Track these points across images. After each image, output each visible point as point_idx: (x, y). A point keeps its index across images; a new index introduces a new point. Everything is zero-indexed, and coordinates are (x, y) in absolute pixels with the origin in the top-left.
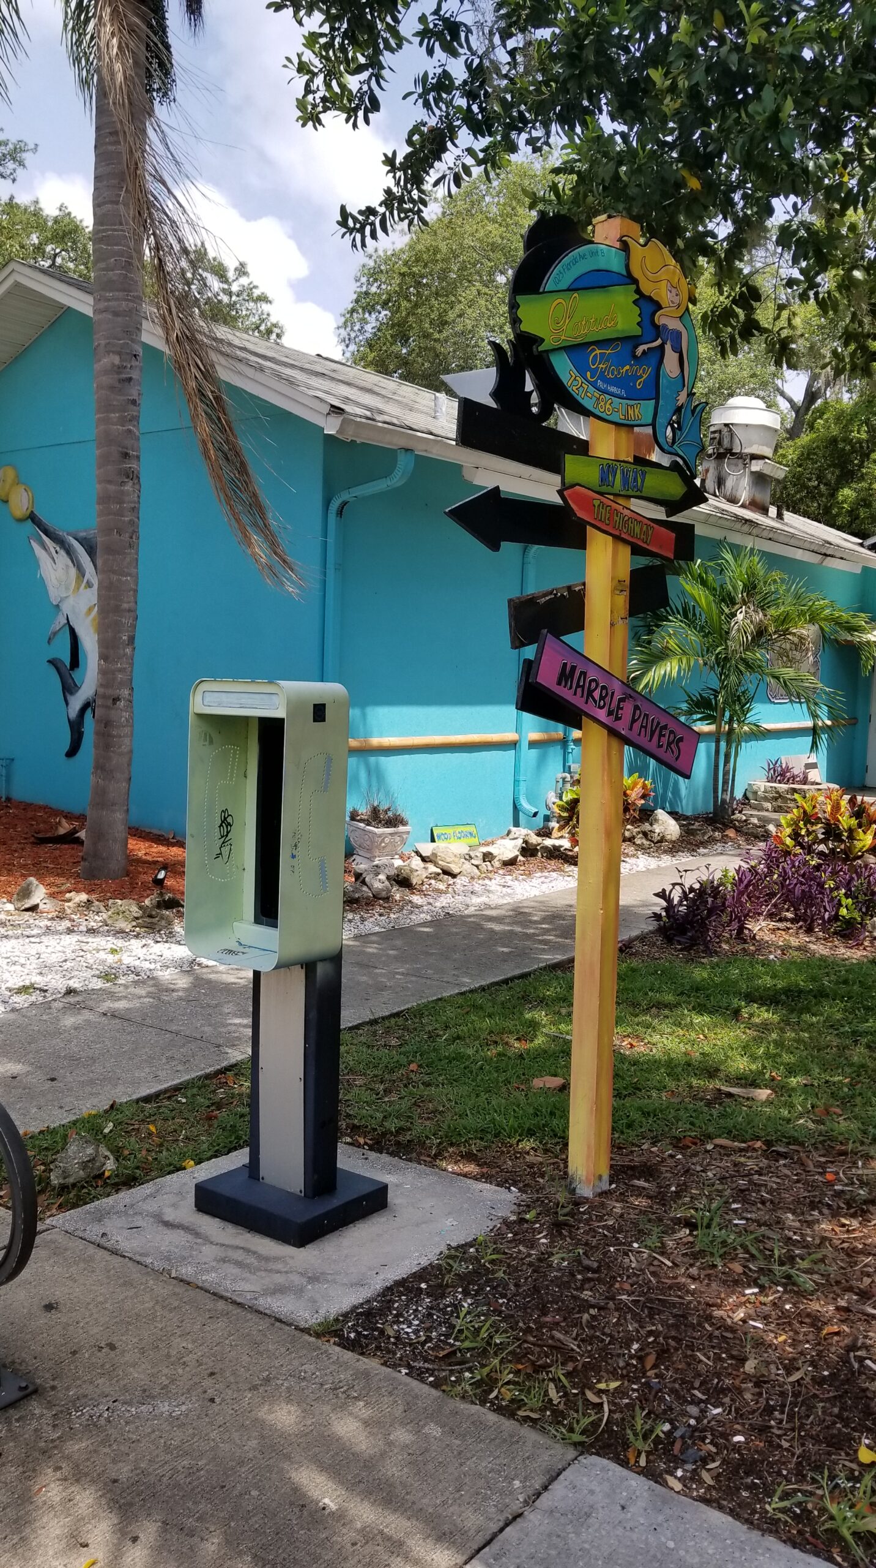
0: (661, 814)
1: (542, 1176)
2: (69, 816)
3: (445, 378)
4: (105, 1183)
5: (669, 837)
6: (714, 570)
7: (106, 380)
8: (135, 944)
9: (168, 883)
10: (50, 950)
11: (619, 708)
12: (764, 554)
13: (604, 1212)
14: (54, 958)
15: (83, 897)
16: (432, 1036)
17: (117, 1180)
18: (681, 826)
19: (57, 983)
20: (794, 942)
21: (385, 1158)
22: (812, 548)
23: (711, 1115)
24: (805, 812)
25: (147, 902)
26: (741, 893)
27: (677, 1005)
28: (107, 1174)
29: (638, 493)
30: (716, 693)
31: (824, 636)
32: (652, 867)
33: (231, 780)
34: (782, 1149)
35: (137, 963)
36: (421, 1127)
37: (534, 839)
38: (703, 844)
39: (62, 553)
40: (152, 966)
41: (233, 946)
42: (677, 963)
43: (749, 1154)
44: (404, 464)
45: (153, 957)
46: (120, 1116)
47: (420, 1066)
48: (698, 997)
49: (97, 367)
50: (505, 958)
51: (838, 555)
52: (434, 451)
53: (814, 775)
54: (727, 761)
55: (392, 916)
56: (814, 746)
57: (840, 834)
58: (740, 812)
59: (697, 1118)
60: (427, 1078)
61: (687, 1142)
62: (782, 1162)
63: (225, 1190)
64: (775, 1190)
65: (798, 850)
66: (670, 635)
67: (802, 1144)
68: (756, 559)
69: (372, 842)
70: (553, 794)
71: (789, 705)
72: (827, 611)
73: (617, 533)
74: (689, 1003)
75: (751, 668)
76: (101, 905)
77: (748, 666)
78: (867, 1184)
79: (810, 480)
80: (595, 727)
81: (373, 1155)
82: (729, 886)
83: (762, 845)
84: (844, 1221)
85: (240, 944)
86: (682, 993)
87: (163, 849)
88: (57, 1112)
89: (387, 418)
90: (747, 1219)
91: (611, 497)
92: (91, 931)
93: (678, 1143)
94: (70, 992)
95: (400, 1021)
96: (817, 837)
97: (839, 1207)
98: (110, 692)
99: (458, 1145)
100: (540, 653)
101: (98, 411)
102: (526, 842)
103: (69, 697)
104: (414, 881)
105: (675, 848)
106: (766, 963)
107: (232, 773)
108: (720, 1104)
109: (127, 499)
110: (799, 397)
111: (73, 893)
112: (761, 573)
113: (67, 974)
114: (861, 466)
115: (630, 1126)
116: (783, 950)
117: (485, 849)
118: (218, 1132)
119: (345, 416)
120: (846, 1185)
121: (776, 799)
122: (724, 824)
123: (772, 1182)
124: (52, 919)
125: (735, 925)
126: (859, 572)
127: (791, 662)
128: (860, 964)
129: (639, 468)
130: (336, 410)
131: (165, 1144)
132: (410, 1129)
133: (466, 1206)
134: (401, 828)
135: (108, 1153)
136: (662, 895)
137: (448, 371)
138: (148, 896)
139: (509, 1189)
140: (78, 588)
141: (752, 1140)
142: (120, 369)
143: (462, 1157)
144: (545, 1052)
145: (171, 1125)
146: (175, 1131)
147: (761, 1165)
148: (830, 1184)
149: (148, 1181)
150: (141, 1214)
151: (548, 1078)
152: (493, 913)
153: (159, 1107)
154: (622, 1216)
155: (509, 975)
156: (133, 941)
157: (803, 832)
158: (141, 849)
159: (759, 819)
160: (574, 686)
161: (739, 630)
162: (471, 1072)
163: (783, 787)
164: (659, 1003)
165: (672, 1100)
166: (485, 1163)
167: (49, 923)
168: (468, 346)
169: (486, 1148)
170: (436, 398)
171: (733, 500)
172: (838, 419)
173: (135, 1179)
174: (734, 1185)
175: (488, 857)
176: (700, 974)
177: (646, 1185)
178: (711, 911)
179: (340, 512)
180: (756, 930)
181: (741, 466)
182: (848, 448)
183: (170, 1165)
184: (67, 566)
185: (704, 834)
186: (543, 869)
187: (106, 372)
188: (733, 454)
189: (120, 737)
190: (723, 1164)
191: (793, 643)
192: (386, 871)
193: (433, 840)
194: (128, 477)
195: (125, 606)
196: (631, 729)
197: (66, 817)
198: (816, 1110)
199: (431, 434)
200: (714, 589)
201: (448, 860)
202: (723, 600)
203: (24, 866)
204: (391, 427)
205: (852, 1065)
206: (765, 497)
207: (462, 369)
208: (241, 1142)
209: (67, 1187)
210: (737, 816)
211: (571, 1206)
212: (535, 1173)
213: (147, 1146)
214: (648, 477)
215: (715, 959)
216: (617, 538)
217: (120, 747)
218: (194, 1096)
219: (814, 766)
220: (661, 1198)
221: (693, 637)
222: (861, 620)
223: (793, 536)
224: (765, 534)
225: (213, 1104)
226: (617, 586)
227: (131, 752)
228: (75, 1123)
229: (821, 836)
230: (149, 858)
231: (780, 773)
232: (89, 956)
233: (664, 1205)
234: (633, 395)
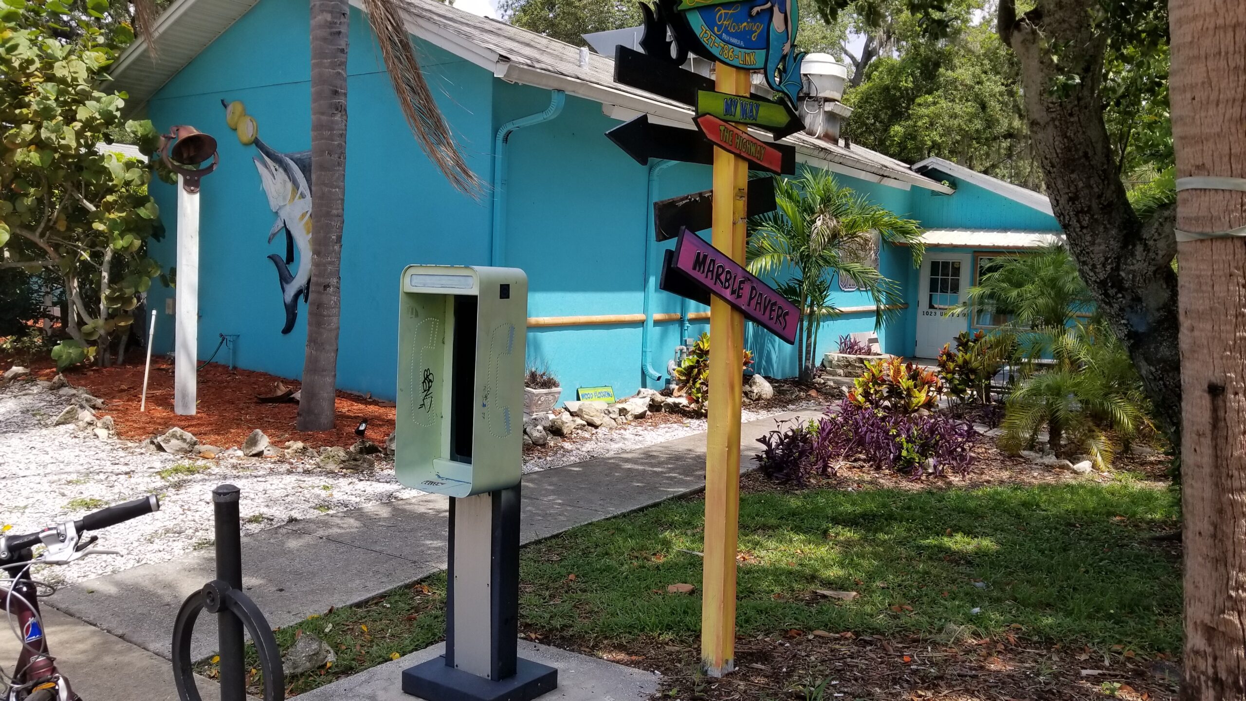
0: (758, 378)
1: (680, 661)
2: (285, 381)
3: (585, 36)
4: (328, 672)
5: (764, 396)
6: (797, 186)
7: (321, 33)
8: (343, 482)
9: (367, 433)
10: (274, 487)
11: (740, 288)
12: (837, 175)
13: (731, 689)
14: (278, 494)
15: (300, 445)
16: (586, 553)
17: (337, 670)
18: (774, 387)
19: (280, 513)
20: (867, 478)
21: (553, 649)
22: (873, 170)
23: (811, 612)
24: (873, 375)
25: (352, 448)
26: (824, 439)
27: (778, 527)
28: (329, 665)
29: (754, 121)
30: (801, 283)
31: (883, 239)
32: (752, 420)
33: (432, 345)
34: (867, 638)
35: (345, 497)
36: (581, 624)
37: (659, 398)
38: (791, 402)
39: (281, 170)
40: (358, 500)
41: (434, 478)
42: (777, 496)
43: (842, 642)
44: (557, 102)
45: (358, 492)
46: (338, 618)
47: (577, 576)
48: (795, 521)
49: (313, 22)
50: (640, 491)
51: (893, 176)
52: (580, 92)
53: (876, 348)
54: (809, 337)
55: (548, 458)
56: (878, 323)
57: (901, 393)
58: (819, 377)
59: (800, 614)
60: (583, 586)
61: (793, 633)
62: (868, 648)
63: (427, 675)
64: (865, 670)
65: (868, 405)
66: (764, 238)
67: (883, 634)
68: (831, 178)
69: (531, 400)
70: (673, 362)
71: (858, 293)
72: (886, 219)
73: (738, 152)
74: (788, 525)
75: (829, 263)
76: (314, 451)
77: (826, 261)
78: (937, 664)
79: (868, 118)
80: (721, 303)
81: (543, 647)
82: (814, 434)
83: (839, 402)
84: (920, 692)
85: (439, 477)
86: (782, 518)
87: (362, 406)
88: (286, 616)
89: (544, 66)
90: (845, 693)
91: (733, 124)
92: (307, 472)
93: (786, 634)
94: (292, 520)
95: (559, 541)
96: (882, 394)
97: (916, 683)
98: (321, 280)
99: (611, 638)
100: (679, 245)
101: (314, 58)
102: (652, 400)
103: (285, 285)
104: (565, 431)
105: (769, 405)
106: (846, 494)
107: (433, 340)
108: (817, 603)
109: (336, 127)
110: (859, 56)
111: (291, 442)
112: (835, 189)
113: (289, 506)
114: (908, 108)
115: (747, 621)
116: (858, 484)
117: (620, 406)
118: (418, 630)
119: (511, 63)
120: (920, 665)
121: (847, 366)
122: (807, 386)
123: (862, 663)
124: (275, 462)
125: (820, 464)
126: (908, 189)
127: (858, 259)
128: (919, 494)
129: (754, 102)
130: (504, 59)
131: (376, 640)
132: (571, 626)
133: (620, 686)
134: (554, 389)
135: (329, 648)
136: (763, 440)
137: (586, 32)
138: (352, 444)
139: (653, 672)
140: (294, 199)
141: (844, 631)
142: (332, 24)
143: (615, 647)
144: (677, 564)
145: (379, 625)
146: (383, 630)
147: (852, 650)
148: (908, 665)
149: (362, 670)
150: (359, 696)
151: (680, 585)
152: (629, 456)
153: (369, 611)
154: (745, 692)
155: (644, 504)
156: (341, 480)
157: (872, 391)
158: (345, 407)
159: (835, 382)
160: (706, 270)
161: (817, 233)
162: (619, 581)
163: (852, 357)
164: (764, 525)
165: (779, 601)
166: (633, 652)
167: (272, 466)
168: (602, 12)
169: (633, 640)
170: (581, 51)
171: (811, 133)
172: (890, 71)
173: (351, 669)
174: (833, 667)
175: (623, 412)
176: (794, 502)
177: (763, 667)
178: (802, 453)
179: (506, 139)
180: (837, 468)
181: (817, 106)
182: (898, 94)
183: (380, 657)
184: (285, 181)
185: (792, 394)
186: (666, 421)
187: (320, 27)
188: (810, 98)
189: (329, 316)
190: (823, 650)
191: (859, 244)
192: (543, 423)
193: (578, 399)
194: (337, 110)
195: (335, 212)
196: (749, 305)
197: (282, 382)
198: (893, 607)
199: (578, 78)
200: (798, 202)
201: (592, 414)
202: (805, 210)
203: (250, 421)
204: (547, 73)
205: (918, 572)
206: (835, 131)
207: (597, 30)
208: (436, 638)
209: (297, 676)
210: (817, 379)
211: (704, 685)
212: (673, 659)
213: (360, 642)
214: (761, 109)
215: (806, 491)
216: (738, 156)
217: (329, 324)
218: (396, 602)
219: (875, 341)
220: (775, 677)
221: (782, 239)
222: (912, 225)
223: (858, 161)
224: (836, 159)
225: (412, 608)
226: (738, 193)
227: (339, 328)
228: (301, 624)
229: (885, 395)
230: (351, 414)
231: (849, 346)
232: (306, 491)
233: (778, 682)
234: (750, 46)
